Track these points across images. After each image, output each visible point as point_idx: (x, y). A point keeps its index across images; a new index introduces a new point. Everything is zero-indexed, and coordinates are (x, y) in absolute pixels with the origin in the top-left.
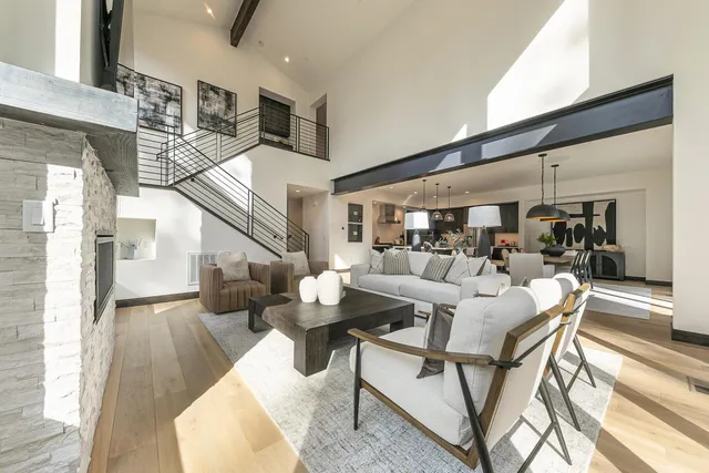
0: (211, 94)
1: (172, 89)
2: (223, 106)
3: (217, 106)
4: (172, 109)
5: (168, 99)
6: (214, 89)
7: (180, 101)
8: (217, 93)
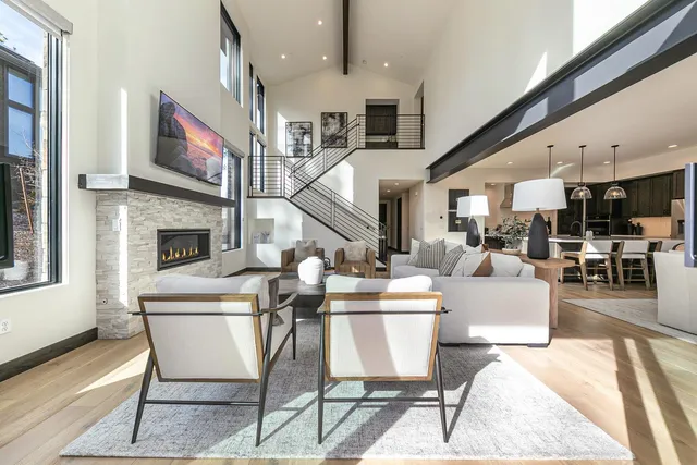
0: (330, 119)
1: (306, 126)
2: (338, 126)
3: (334, 128)
4: (307, 140)
5: (304, 133)
6: (332, 115)
7: (311, 133)
8: (334, 117)
